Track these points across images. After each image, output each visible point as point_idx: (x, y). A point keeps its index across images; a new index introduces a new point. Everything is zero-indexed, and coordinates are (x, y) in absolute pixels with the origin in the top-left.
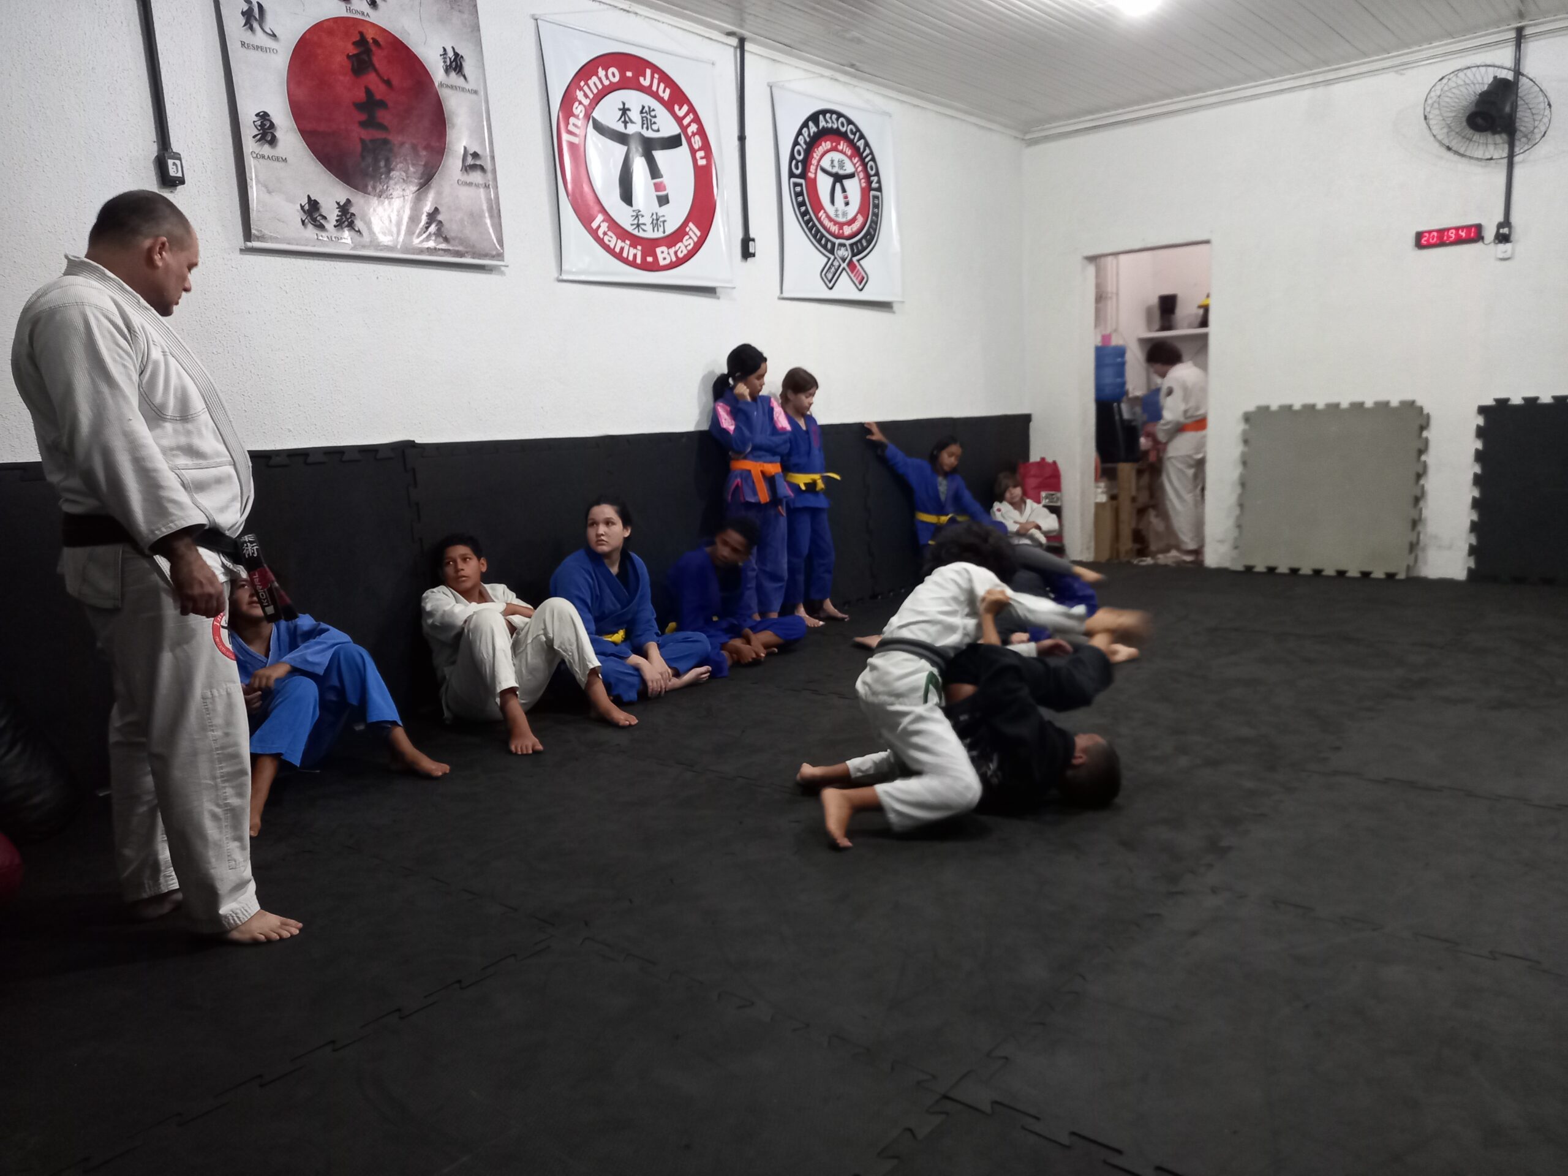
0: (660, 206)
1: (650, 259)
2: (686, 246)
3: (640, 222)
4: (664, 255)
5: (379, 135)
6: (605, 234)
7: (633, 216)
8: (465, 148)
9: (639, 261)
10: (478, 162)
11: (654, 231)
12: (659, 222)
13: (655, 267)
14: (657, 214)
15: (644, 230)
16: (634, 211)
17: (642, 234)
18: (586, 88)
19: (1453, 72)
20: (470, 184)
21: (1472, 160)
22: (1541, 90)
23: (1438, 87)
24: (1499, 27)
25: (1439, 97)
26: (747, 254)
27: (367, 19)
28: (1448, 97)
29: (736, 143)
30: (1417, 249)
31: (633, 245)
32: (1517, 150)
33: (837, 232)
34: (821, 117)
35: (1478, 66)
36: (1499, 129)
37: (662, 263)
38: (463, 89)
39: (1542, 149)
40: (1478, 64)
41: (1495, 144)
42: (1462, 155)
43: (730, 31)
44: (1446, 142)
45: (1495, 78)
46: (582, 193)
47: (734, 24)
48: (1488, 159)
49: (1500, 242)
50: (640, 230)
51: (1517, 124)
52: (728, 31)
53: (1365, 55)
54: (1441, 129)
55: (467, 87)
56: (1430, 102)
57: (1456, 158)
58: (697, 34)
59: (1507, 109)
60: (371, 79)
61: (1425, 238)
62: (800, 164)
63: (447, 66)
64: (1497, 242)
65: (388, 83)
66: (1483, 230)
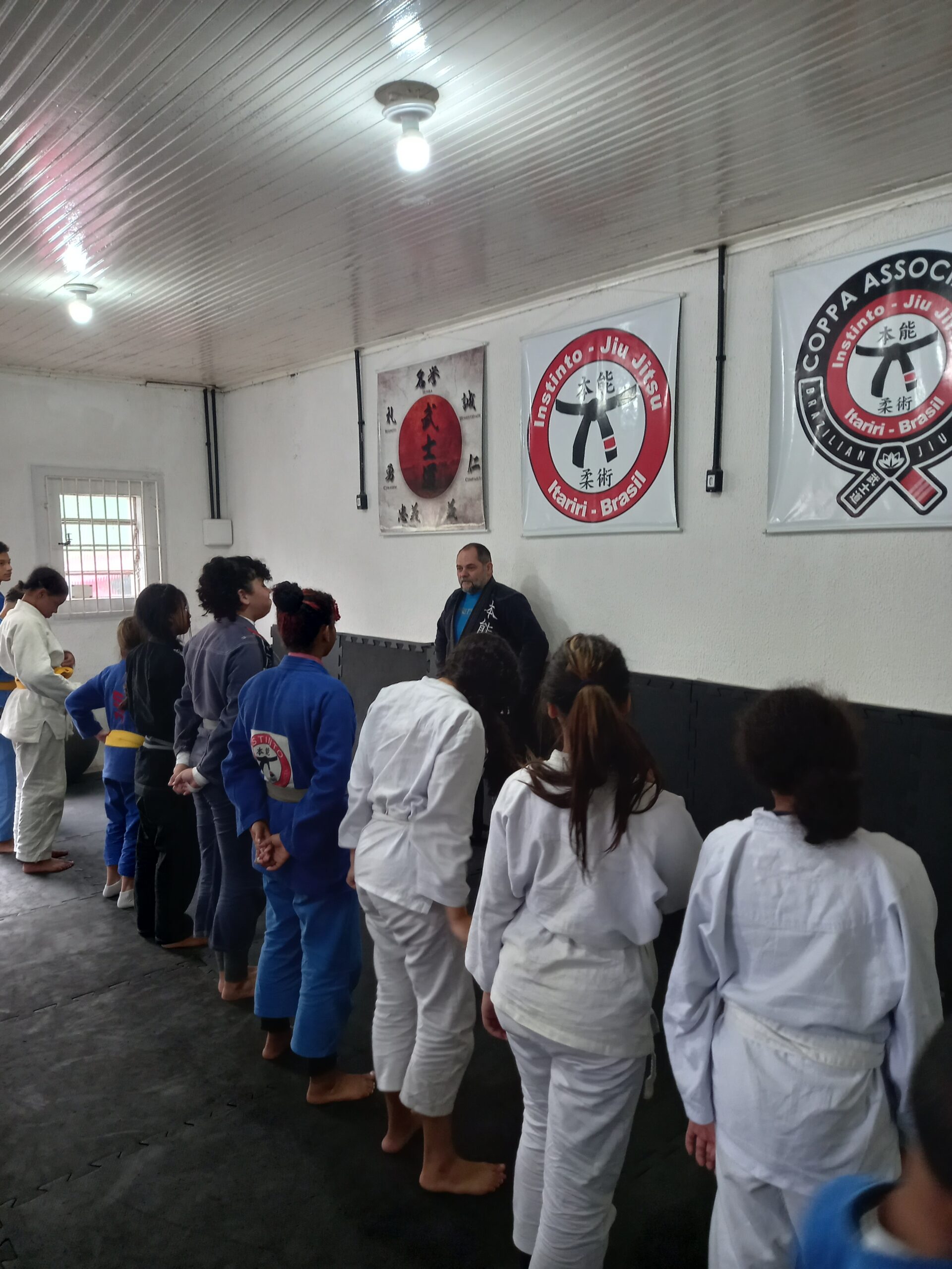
0: (608, 460)
1: (594, 512)
2: (629, 495)
3: (588, 480)
4: (607, 506)
5: (430, 461)
6: (558, 495)
7: (582, 476)
8: (471, 456)
9: (584, 515)
10: (477, 463)
11: (600, 485)
12: (606, 476)
13: (600, 519)
14: (604, 469)
15: (591, 487)
16: (584, 471)
17: (589, 490)
18: (553, 378)
20: (471, 480)
26: (708, 489)
27: (431, 394)
31: (580, 502)
33: (881, 433)
34: (869, 276)
37: (604, 513)
38: (473, 417)
43: (700, 249)
50: (588, 487)
52: (698, 251)
55: (475, 413)
60: (431, 429)
62: (817, 358)
63: (465, 405)
65: (437, 428)
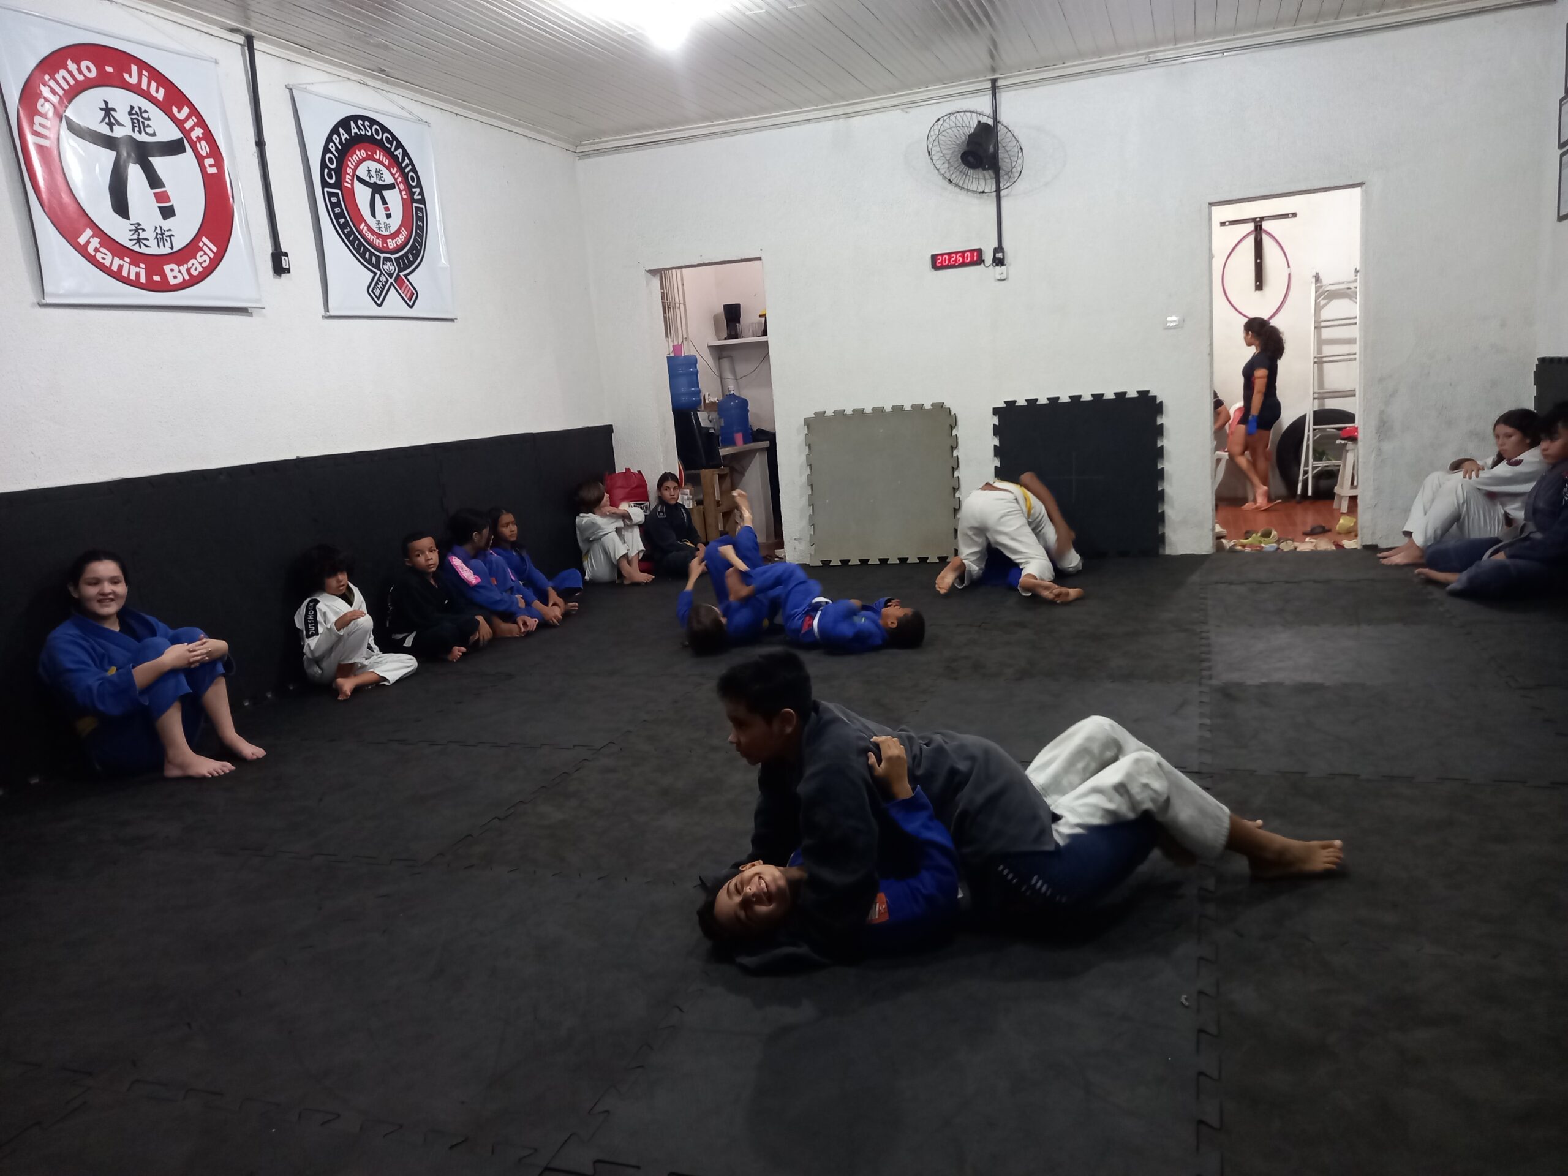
0: (164, 218)
1: (157, 278)
2: (201, 263)
3: (140, 237)
4: (174, 273)
6: (96, 250)
7: (130, 230)
9: (143, 280)
12: (164, 236)
13: (164, 287)
14: (161, 227)
15: (147, 246)
16: (132, 224)
17: (144, 250)
18: (52, 83)
19: (946, 115)
21: (969, 193)
22: (1014, 136)
23: (936, 127)
24: (978, 78)
25: (939, 134)
26: (279, 269)
28: (943, 135)
29: (254, 148)
30: (933, 270)
31: (134, 263)
32: (1002, 185)
33: (381, 246)
34: (352, 124)
35: (965, 112)
36: (987, 166)
37: (172, 282)
39: (1021, 186)
40: (965, 110)
41: (985, 180)
42: (962, 188)
43: (235, 28)
44: (948, 175)
45: (979, 122)
46: (61, 204)
47: (236, 21)
48: (981, 192)
49: (997, 265)
50: (142, 245)
51: (1000, 164)
52: (231, 27)
53: (875, 93)
54: (944, 163)
56: (930, 139)
57: (957, 190)
58: (193, 28)
59: (991, 150)
61: (939, 261)
62: (333, 173)
64: (994, 264)
66: (983, 253)
